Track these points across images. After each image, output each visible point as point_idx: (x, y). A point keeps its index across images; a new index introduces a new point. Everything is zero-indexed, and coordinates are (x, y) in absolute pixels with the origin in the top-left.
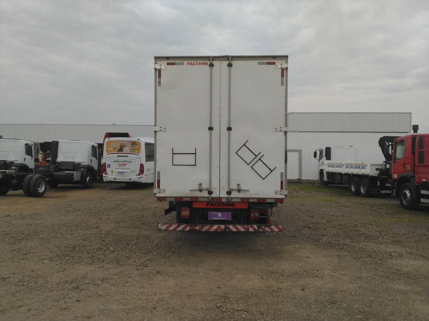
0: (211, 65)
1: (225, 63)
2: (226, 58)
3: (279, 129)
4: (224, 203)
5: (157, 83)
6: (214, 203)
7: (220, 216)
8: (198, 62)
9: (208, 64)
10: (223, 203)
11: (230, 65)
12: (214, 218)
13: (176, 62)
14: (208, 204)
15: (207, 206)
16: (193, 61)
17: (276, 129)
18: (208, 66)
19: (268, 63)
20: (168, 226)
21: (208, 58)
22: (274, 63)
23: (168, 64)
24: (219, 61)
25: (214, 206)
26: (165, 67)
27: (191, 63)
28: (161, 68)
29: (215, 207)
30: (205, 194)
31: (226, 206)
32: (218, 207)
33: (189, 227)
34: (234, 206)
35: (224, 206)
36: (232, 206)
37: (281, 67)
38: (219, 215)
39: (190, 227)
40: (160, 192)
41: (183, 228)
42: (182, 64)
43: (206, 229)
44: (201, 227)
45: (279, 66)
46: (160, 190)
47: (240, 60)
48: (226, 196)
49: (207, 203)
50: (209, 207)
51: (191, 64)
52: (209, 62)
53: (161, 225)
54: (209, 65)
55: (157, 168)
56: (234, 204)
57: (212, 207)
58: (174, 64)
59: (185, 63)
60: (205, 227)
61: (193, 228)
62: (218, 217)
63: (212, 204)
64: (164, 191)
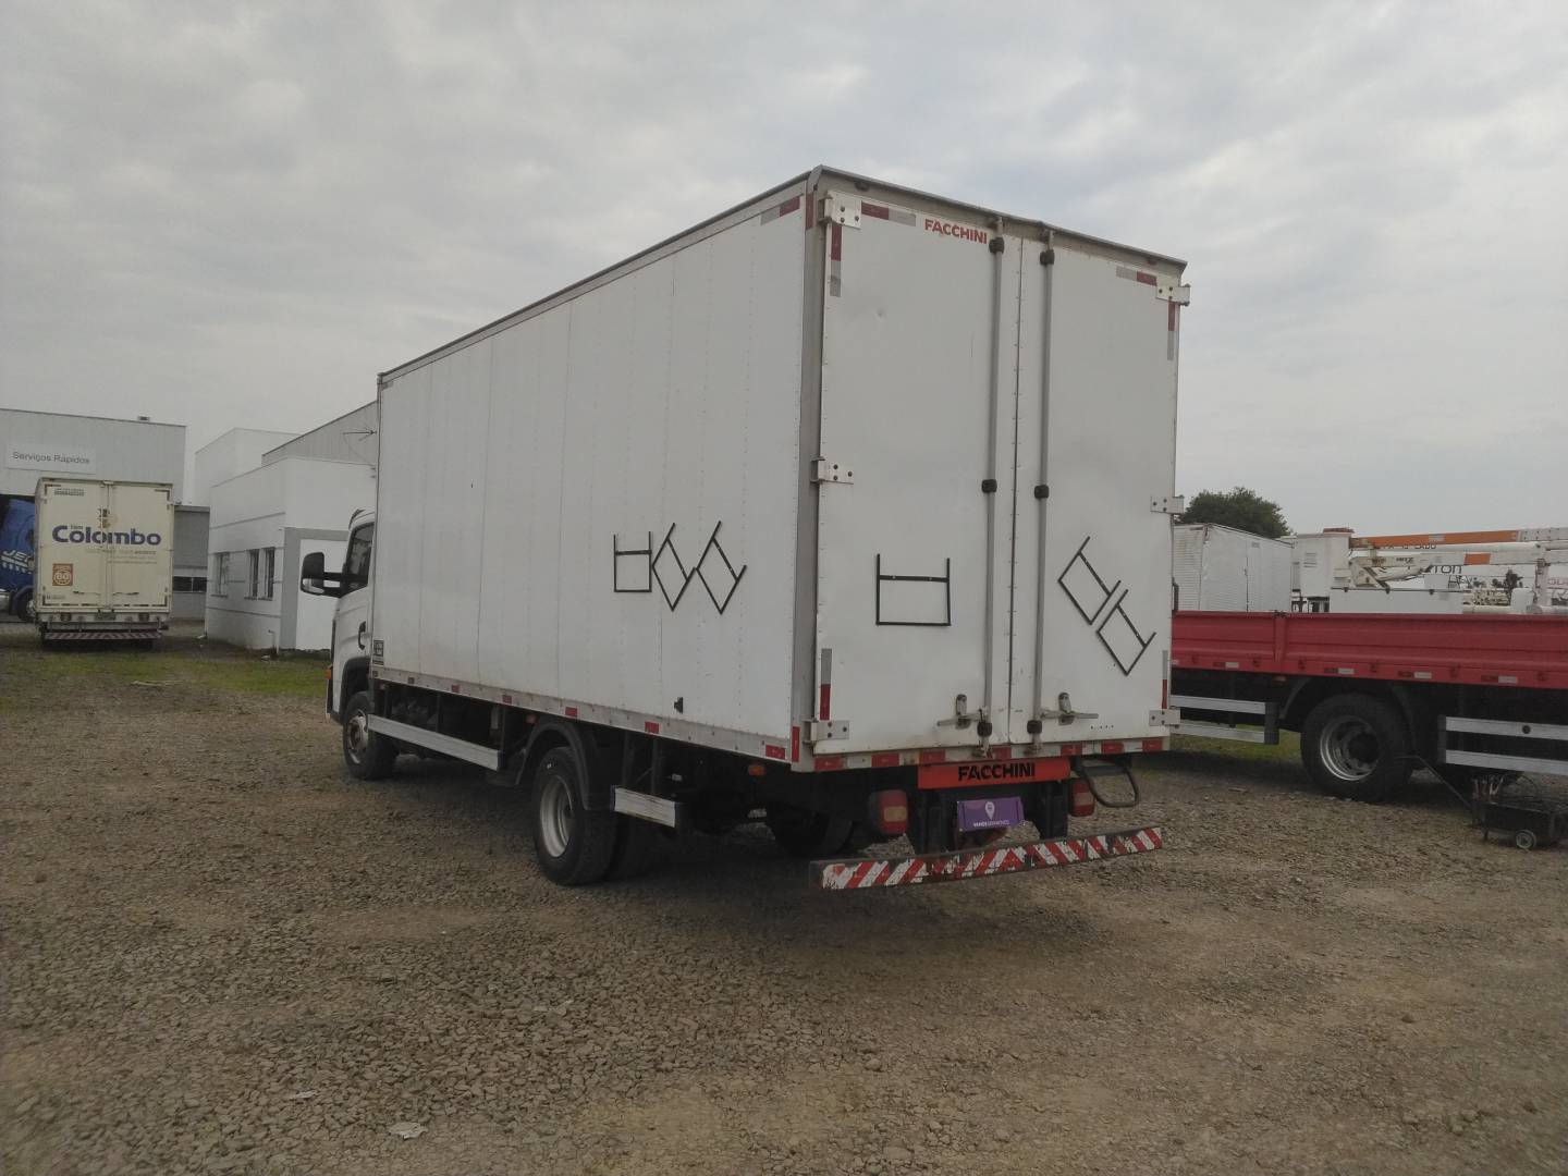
0: (996, 247)
1: (1034, 249)
2: (1040, 231)
3: (1159, 507)
4: (1008, 767)
5: (827, 280)
6: (980, 767)
7: (990, 813)
8: (959, 225)
9: (988, 241)
10: (1004, 766)
11: (1047, 259)
12: (975, 825)
13: (892, 207)
14: (964, 771)
15: (960, 779)
16: (944, 216)
17: (1155, 504)
18: (986, 247)
19: (1141, 278)
20: (858, 872)
21: (990, 219)
22: (1151, 281)
23: (867, 210)
24: (1017, 236)
25: (979, 778)
26: (857, 219)
27: (937, 223)
28: (842, 220)
29: (983, 782)
30: (970, 736)
31: (1012, 776)
32: (993, 781)
33: (924, 867)
34: (1033, 774)
35: (1008, 775)
36: (1027, 774)
37: (1170, 298)
38: (988, 811)
39: (929, 869)
40: (830, 735)
41: (907, 873)
42: (911, 221)
43: (975, 868)
44: (961, 863)
45: (1165, 295)
46: (830, 725)
47: (1076, 249)
48: (1026, 738)
49: (961, 769)
50: (965, 782)
51: (937, 228)
52: (990, 235)
53: (834, 870)
54: (990, 247)
55: (820, 637)
56: (1033, 765)
57: (975, 782)
58: (883, 214)
59: (921, 217)
60: (971, 863)
61: (937, 871)
62: (986, 818)
63: (974, 773)
64: (845, 729)
